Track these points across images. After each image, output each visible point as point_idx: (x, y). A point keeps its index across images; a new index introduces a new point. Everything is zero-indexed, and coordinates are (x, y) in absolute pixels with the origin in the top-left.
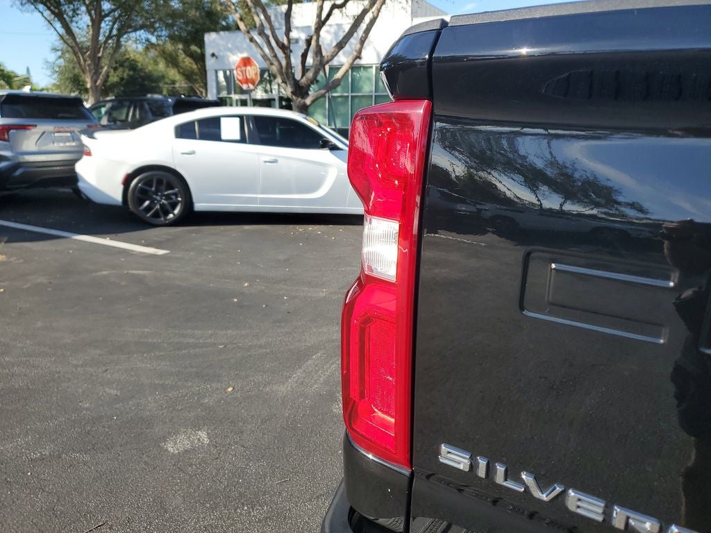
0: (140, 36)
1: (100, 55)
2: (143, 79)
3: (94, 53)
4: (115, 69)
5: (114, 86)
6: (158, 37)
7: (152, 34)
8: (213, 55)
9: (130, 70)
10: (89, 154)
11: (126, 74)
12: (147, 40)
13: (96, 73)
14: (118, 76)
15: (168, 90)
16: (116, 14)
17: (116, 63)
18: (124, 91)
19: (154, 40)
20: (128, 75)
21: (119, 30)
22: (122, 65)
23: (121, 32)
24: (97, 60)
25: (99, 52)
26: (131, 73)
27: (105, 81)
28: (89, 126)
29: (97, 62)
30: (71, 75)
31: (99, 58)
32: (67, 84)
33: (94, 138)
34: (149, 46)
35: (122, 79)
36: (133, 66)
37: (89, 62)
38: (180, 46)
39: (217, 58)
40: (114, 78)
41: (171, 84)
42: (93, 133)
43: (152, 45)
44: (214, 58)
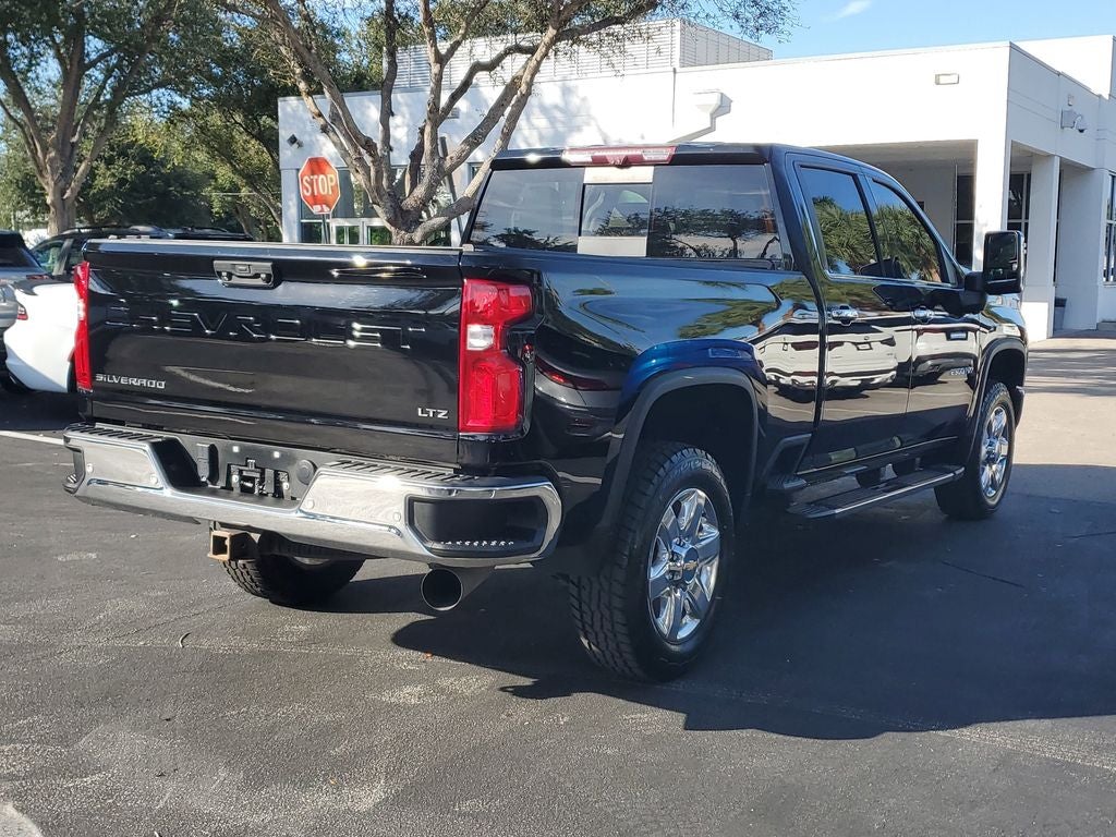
0: (158, 99)
1: (74, 139)
2: (167, 180)
3: (64, 135)
4: (109, 162)
5: (105, 195)
6: (195, 101)
7: (183, 94)
8: (293, 140)
9: (138, 164)
10: (24, 316)
11: (132, 170)
12: (173, 106)
13: (66, 173)
14: (113, 175)
15: (222, 200)
16: (114, 60)
17: (112, 149)
18: (123, 208)
19: (185, 104)
20: (135, 173)
21: (115, 91)
22: (123, 154)
23: (120, 93)
24: (69, 148)
25: (74, 135)
26: (142, 168)
27: (86, 186)
28: (29, 277)
29: (68, 153)
30: (18, 175)
31: (73, 145)
32: (10, 193)
33: (35, 294)
34: (176, 116)
35: (122, 182)
36: (145, 157)
37: (53, 154)
38: (238, 118)
39: (300, 145)
40: (105, 181)
41: (230, 191)
42: (32, 287)
43: (183, 115)
44: (296, 145)
